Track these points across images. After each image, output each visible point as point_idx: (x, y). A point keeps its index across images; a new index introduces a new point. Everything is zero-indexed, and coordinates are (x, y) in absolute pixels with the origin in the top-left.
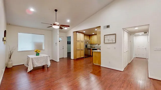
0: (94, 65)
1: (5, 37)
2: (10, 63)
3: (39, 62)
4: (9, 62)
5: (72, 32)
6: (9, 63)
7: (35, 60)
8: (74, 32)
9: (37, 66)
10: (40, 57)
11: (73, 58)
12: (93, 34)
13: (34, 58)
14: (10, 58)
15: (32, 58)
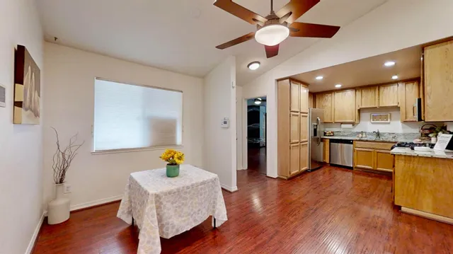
0: (406, 213)
1: (22, 83)
2: (61, 202)
3: (186, 209)
4: (55, 198)
5: (274, 81)
6: (54, 203)
7: (168, 205)
8: (278, 80)
9: (177, 230)
10: (188, 188)
11: (275, 176)
12: (338, 86)
13: (166, 194)
14: (61, 181)
15: (157, 196)
